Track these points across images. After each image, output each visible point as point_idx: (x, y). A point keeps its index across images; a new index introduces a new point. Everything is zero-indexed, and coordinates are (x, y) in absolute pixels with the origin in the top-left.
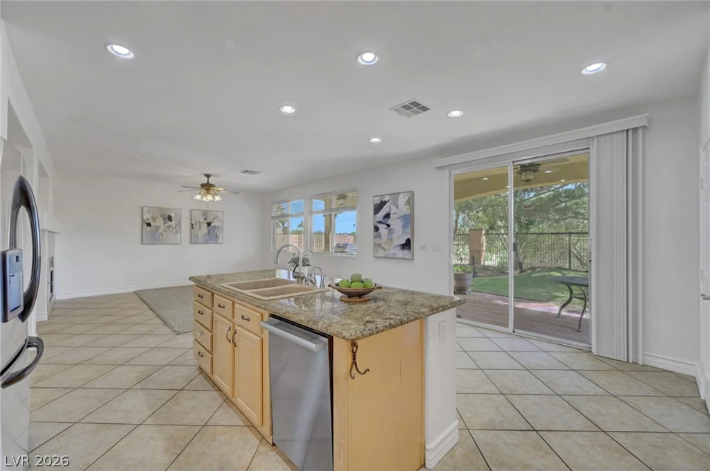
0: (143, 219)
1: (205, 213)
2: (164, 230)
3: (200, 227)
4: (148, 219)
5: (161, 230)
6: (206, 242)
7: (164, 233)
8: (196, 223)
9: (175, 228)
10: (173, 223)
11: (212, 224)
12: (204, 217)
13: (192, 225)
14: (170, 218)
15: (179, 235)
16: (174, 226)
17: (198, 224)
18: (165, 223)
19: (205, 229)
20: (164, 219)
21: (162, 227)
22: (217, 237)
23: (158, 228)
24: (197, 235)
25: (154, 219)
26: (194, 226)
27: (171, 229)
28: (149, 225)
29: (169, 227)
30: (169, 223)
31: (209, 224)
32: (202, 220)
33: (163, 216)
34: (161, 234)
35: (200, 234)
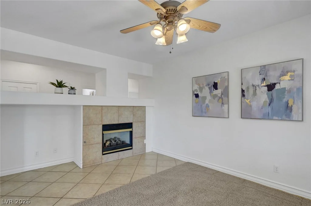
0: (193, 91)
1: (264, 70)
2: (210, 101)
3: (255, 94)
4: (196, 90)
5: (207, 102)
6: (266, 117)
7: (209, 104)
8: (248, 88)
9: (221, 98)
10: (218, 92)
11: (277, 87)
12: (262, 76)
13: (243, 91)
14: (215, 86)
15: (226, 106)
16: (219, 95)
17: (251, 90)
18: (211, 92)
19: (263, 95)
20: (209, 88)
21: (209, 97)
22: (288, 108)
23: (205, 98)
24: (251, 106)
25: (201, 89)
26: (245, 93)
27: (217, 99)
28: (197, 96)
29: (215, 96)
30: (215, 92)
31: (271, 87)
32: (258, 82)
33: (209, 85)
34: (207, 106)
35: (254, 104)
